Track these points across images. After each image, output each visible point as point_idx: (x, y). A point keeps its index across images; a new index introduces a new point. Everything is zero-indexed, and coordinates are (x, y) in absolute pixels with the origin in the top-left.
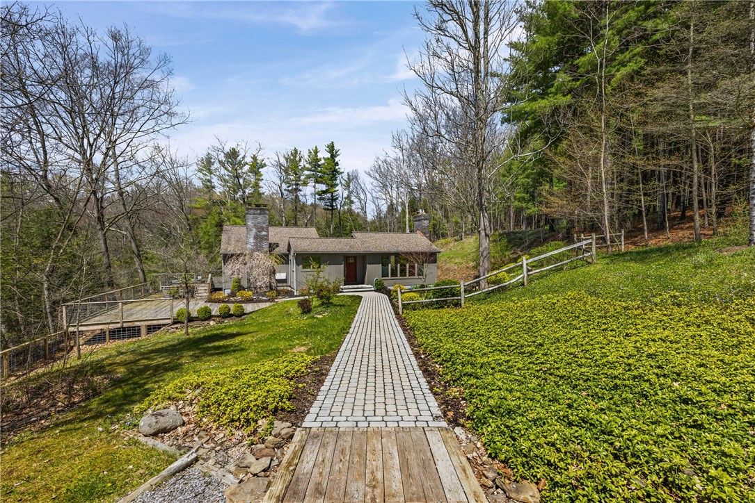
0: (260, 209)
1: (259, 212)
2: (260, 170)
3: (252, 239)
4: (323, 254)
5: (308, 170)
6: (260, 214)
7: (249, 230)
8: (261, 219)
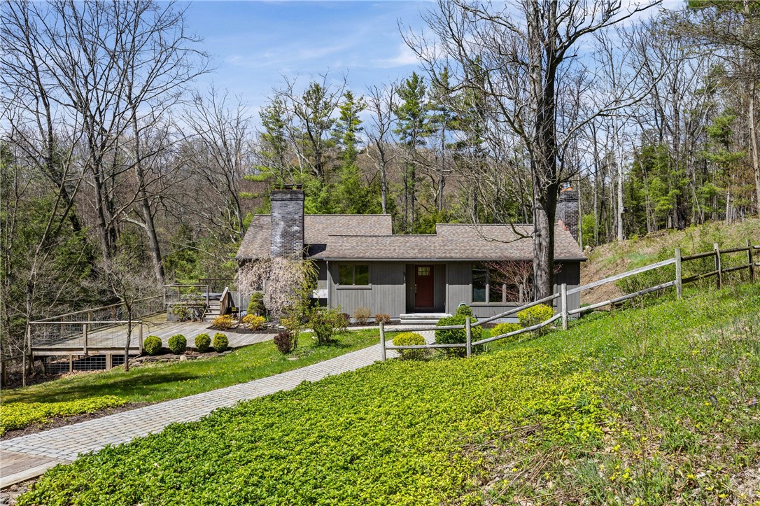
0: (291, 193)
1: (289, 196)
2: (357, 114)
3: (278, 237)
4: (372, 262)
5: (434, 108)
6: (291, 199)
7: (274, 224)
8: (292, 207)
